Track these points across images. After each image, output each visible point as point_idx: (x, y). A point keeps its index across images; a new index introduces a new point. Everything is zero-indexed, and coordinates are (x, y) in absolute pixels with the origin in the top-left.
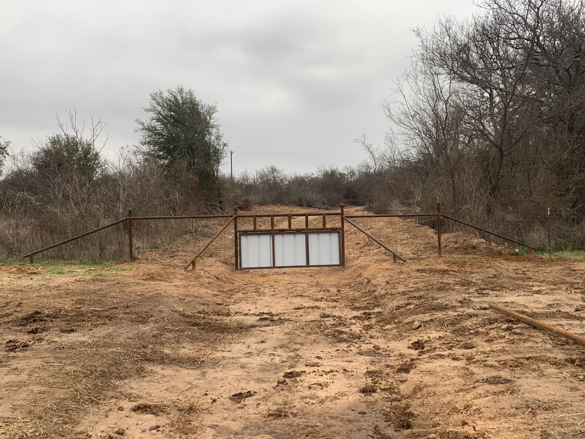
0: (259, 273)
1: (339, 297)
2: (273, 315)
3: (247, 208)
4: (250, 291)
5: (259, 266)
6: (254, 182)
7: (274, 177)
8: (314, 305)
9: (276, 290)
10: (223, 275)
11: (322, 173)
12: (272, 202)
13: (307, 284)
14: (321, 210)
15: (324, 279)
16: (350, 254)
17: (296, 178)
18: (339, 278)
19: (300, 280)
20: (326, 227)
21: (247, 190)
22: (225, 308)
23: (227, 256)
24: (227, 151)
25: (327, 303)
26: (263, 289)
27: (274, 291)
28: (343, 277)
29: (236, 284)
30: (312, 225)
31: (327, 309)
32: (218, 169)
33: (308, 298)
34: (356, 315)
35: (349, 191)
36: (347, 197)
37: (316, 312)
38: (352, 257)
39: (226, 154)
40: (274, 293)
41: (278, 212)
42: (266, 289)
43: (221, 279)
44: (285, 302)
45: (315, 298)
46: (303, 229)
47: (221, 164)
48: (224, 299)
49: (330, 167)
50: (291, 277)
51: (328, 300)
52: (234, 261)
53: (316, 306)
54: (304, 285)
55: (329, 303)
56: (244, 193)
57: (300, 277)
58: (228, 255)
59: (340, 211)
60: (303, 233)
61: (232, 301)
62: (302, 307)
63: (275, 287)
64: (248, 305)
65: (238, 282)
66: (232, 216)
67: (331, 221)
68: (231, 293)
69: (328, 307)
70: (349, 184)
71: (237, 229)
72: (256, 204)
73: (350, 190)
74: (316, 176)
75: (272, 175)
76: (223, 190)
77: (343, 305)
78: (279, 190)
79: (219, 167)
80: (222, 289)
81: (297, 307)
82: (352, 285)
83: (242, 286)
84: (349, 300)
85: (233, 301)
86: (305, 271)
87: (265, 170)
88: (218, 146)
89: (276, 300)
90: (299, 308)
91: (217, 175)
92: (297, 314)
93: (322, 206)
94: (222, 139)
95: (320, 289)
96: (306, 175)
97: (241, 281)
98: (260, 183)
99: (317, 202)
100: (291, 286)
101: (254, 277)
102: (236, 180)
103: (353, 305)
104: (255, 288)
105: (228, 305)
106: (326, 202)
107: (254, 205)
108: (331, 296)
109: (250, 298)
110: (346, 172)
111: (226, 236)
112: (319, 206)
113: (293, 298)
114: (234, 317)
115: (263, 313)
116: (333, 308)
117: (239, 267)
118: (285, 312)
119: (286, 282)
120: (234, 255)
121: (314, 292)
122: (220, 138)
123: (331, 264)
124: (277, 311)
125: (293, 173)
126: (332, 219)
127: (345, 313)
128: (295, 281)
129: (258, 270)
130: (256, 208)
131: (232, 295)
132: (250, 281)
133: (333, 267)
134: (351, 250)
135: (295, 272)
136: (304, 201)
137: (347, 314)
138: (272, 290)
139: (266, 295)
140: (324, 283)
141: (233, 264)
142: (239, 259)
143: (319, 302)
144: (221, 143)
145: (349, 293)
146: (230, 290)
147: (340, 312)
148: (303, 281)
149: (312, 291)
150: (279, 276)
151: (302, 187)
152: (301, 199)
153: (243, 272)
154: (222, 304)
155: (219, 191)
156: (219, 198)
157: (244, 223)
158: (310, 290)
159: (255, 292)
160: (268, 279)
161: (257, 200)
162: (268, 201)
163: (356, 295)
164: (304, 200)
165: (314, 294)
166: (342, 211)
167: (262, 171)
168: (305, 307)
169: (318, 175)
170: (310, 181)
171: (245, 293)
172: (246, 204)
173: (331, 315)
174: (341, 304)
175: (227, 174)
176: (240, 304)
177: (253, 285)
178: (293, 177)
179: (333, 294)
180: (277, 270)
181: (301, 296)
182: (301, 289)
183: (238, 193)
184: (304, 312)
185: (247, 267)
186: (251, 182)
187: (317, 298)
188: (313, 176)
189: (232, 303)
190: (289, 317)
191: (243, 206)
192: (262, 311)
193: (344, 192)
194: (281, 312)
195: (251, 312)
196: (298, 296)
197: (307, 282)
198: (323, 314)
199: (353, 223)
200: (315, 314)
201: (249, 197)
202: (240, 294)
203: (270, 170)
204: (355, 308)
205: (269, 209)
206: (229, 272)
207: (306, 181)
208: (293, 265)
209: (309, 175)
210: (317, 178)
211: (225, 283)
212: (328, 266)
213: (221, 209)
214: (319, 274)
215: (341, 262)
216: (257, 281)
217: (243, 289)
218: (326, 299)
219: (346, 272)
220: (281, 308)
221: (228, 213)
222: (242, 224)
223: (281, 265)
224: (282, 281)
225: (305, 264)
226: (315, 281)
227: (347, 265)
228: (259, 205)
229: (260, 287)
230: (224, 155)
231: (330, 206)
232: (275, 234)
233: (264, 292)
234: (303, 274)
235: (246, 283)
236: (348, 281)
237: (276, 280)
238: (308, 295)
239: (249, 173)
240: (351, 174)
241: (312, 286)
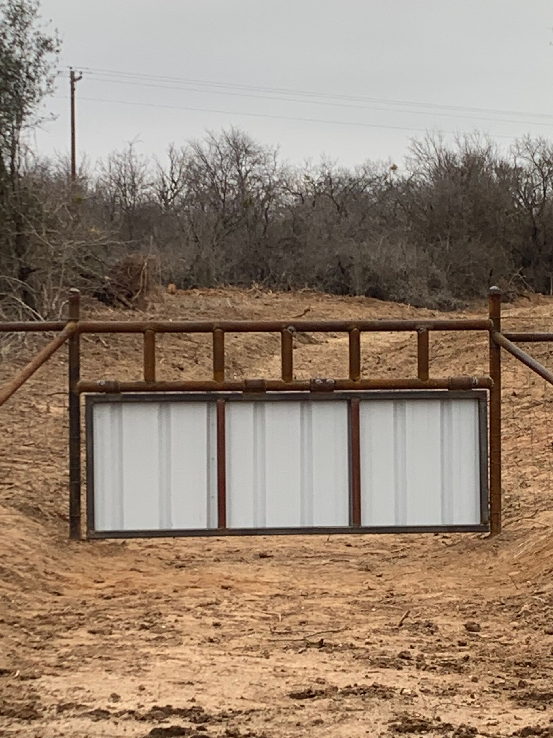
0: (164, 554)
1: (471, 654)
2: (206, 719)
3: (129, 296)
4: (122, 624)
5: (165, 527)
6: (163, 195)
7: (241, 179)
8: (369, 683)
9: (224, 621)
10: (19, 559)
11: (431, 165)
12: (231, 276)
13: (350, 599)
14: (425, 311)
15: (415, 581)
16: (524, 485)
17: (329, 180)
18: (474, 579)
19: (321, 585)
20: (431, 376)
21: (131, 228)
22: (20, 688)
23: (38, 486)
24: (52, 72)
25: (423, 674)
26: (175, 617)
27: (216, 625)
28: (494, 576)
29: (70, 594)
30: (385, 368)
31: (421, 696)
32: (15, 142)
33: (349, 654)
34: (532, 725)
35: (534, 236)
36: (526, 263)
37: (376, 710)
38: (531, 498)
39: (50, 82)
40: (219, 631)
41: (252, 313)
42: (187, 617)
43: (13, 573)
44: (258, 669)
45: (374, 655)
46: (338, 385)
47: (28, 120)
48: (20, 650)
49: (462, 141)
50: (287, 571)
51: (428, 662)
52: (65, 507)
53: (375, 686)
54: (338, 603)
55: (430, 675)
56: (121, 239)
57: (321, 573)
58: (45, 482)
59: (486, 318)
60: (339, 399)
61: (49, 660)
62: (324, 688)
63: (222, 608)
64: (112, 677)
65: (79, 587)
66: (59, 328)
67: (457, 353)
68: (47, 628)
69: (426, 692)
70: (535, 211)
71: (78, 376)
72: (166, 284)
73: (540, 236)
74: (407, 175)
75: (234, 171)
76: (36, 224)
77: (484, 684)
78: (260, 227)
79: (22, 133)
80: (12, 613)
81: (303, 689)
82: (526, 607)
83: (91, 601)
84: (510, 664)
85: (53, 660)
86: (342, 550)
87: (205, 148)
88: (18, 51)
89: (223, 659)
90: (309, 694)
91: (12, 166)
92: (302, 716)
93: (426, 292)
94: (35, 23)
95: (396, 620)
96: (366, 170)
97: (90, 583)
98: (184, 202)
99: (406, 278)
100: (286, 607)
101: (143, 567)
102: (91, 187)
103: (523, 685)
104: (142, 611)
105: (33, 678)
106: (444, 280)
107: (159, 287)
108: (440, 649)
109: (120, 648)
110: (524, 163)
111: (42, 407)
112: (414, 293)
113: (292, 652)
114: (54, 724)
115: (169, 711)
116: (444, 694)
117: (84, 528)
118: (256, 706)
119: (265, 591)
120: (67, 479)
121: (375, 631)
122: (27, 18)
123: (447, 523)
124: (222, 703)
125: (317, 162)
126: (461, 345)
127: (491, 714)
128: (301, 586)
129: (162, 540)
130: (166, 296)
131: (50, 636)
132: (126, 583)
133: (454, 535)
134: (529, 469)
135: (305, 550)
136: (356, 274)
137: (499, 718)
138: (210, 621)
139: (186, 639)
140: (415, 598)
141: (62, 517)
142: (83, 499)
143: (392, 672)
144: (30, 36)
145: (511, 638)
146: (44, 619)
147: (470, 711)
148: (334, 587)
149: (365, 629)
150: (239, 565)
151: (351, 218)
152: (345, 266)
153: (100, 548)
154: (8, 672)
155: (19, 226)
156: (19, 255)
157: (116, 356)
158: (359, 623)
159: (143, 627)
160: (196, 577)
161: (170, 268)
162: (214, 273)
163: (539, 647)
164: (357, 270)
165: (374, 637)
166: (496, 316)
167: (192, 152)
168: (336, 688)
169: (416, 173)
170: (383, 197)
171: (102, 632)
172: (126, 280)
173: (435, 724)
174: (475, 680)
175: (55, 161)
176: (79, 675)
177: (135, 600)
178: (317, 177)
179: (448, 639)
180: (234, 542)
181: (321, 644)
182: (325, 618)
183: (96, 236)
184: (330, 710)
185: (117, 528)
186: (148, 195)
187: (383, 653)
188: (394, 177)
189: (48, 670)
190: (269, 725)
191: (113, 290)
192: (162, 703)
193: (516, 241)
194: (236, 705)
195: (120, 706)
196: (309, 645)
197: (347, 590)
198: (405, 720)
199: (537, 362)
200: (371, 717)
201: (141, 254)
202: (83, 633)
203: (225, 148)
204: (532, 696)
205: (216, 302)
206: (44, 546)
207: (367, 197)
208: (298, 525)
209: (380, 172)
210: (409, 184)
211: (25, 590)
212: (435, 530)
213: (26, 296)
214: (401, 561)
215: (486, 518)
216: (153, 586)
217: (95, 614)
218: (420, 658)
219: (504, 554)
220: (239, 693)
221: (51, 314)
222: (109, 359)
223: (250, 525)
224: (253, 586)
225: (343, 522)
226: (381, 590)
227: (510, 528)
228: (178, 287)
229: (163, 608)
230: (43, 86)
231: (458, 296)
232: (228, 399)
233: (178, 627)
234: (335, 559)
235: (108, 592)
236: (507, 592)
237: (230, 583)
238: (350, 641)
239: (141, 160)
240: (546, 169)
241: (367, 609)
